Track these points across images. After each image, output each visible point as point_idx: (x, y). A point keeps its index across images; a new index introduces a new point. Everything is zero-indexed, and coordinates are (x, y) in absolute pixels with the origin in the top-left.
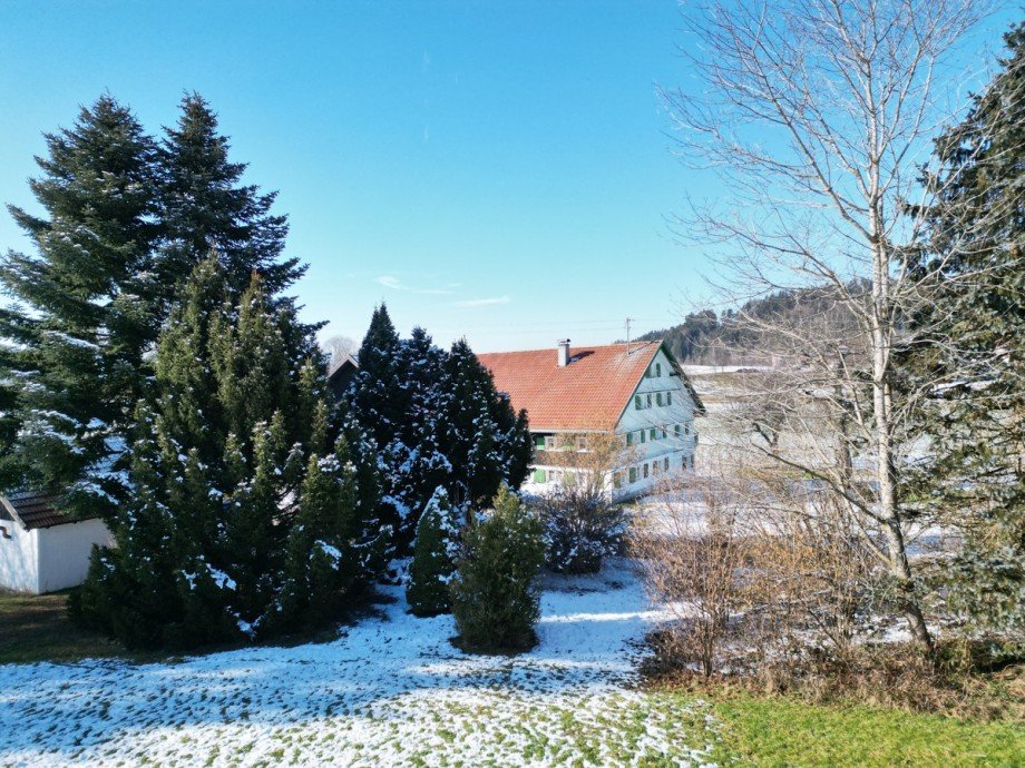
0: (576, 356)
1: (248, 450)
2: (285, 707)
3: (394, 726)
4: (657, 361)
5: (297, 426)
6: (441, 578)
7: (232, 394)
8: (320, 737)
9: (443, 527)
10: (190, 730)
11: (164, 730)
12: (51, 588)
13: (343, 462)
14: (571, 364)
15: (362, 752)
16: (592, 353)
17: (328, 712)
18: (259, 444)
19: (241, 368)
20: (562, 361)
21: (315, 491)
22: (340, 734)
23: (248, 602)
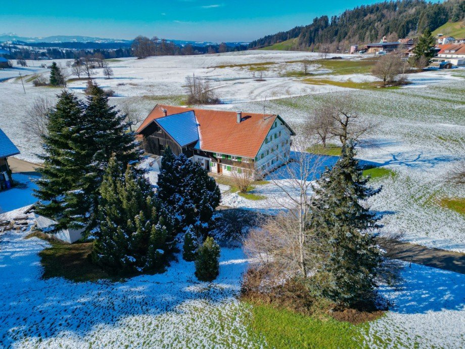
0: (244, 118)
1: (134, 223)
2: (156, 307)
3: (182, 316)
4: (276, 121)
5: (147, 215)
6: (192, 252)
7: (127, 206)
8: (166, 320)
9: (192, 238)
10: (136, 317)
11: (131, 317)
12: (74, 241)
13: (162, 226)
14: (242, 122)
15: (175, 325)
16: (250, 117)
17: (166, 310)
18: (137, 222)
19: (129, 199)
20: (238, 120)
21: (155, 235)
22: (170, 319)
23: (139, 263)
